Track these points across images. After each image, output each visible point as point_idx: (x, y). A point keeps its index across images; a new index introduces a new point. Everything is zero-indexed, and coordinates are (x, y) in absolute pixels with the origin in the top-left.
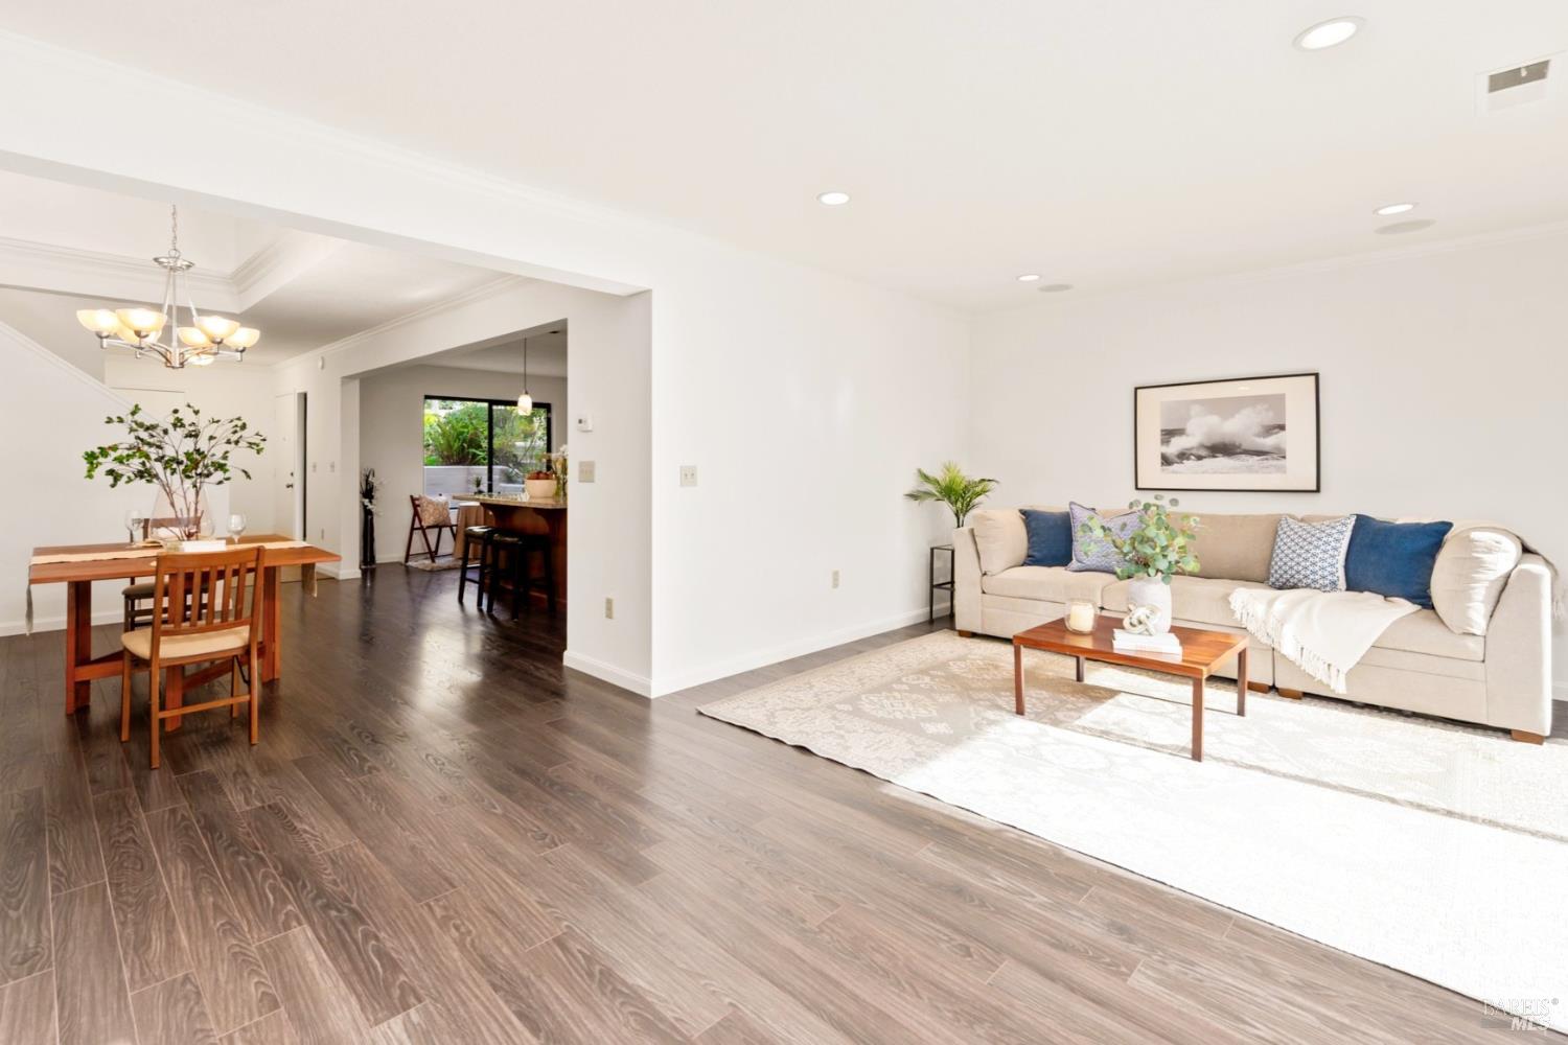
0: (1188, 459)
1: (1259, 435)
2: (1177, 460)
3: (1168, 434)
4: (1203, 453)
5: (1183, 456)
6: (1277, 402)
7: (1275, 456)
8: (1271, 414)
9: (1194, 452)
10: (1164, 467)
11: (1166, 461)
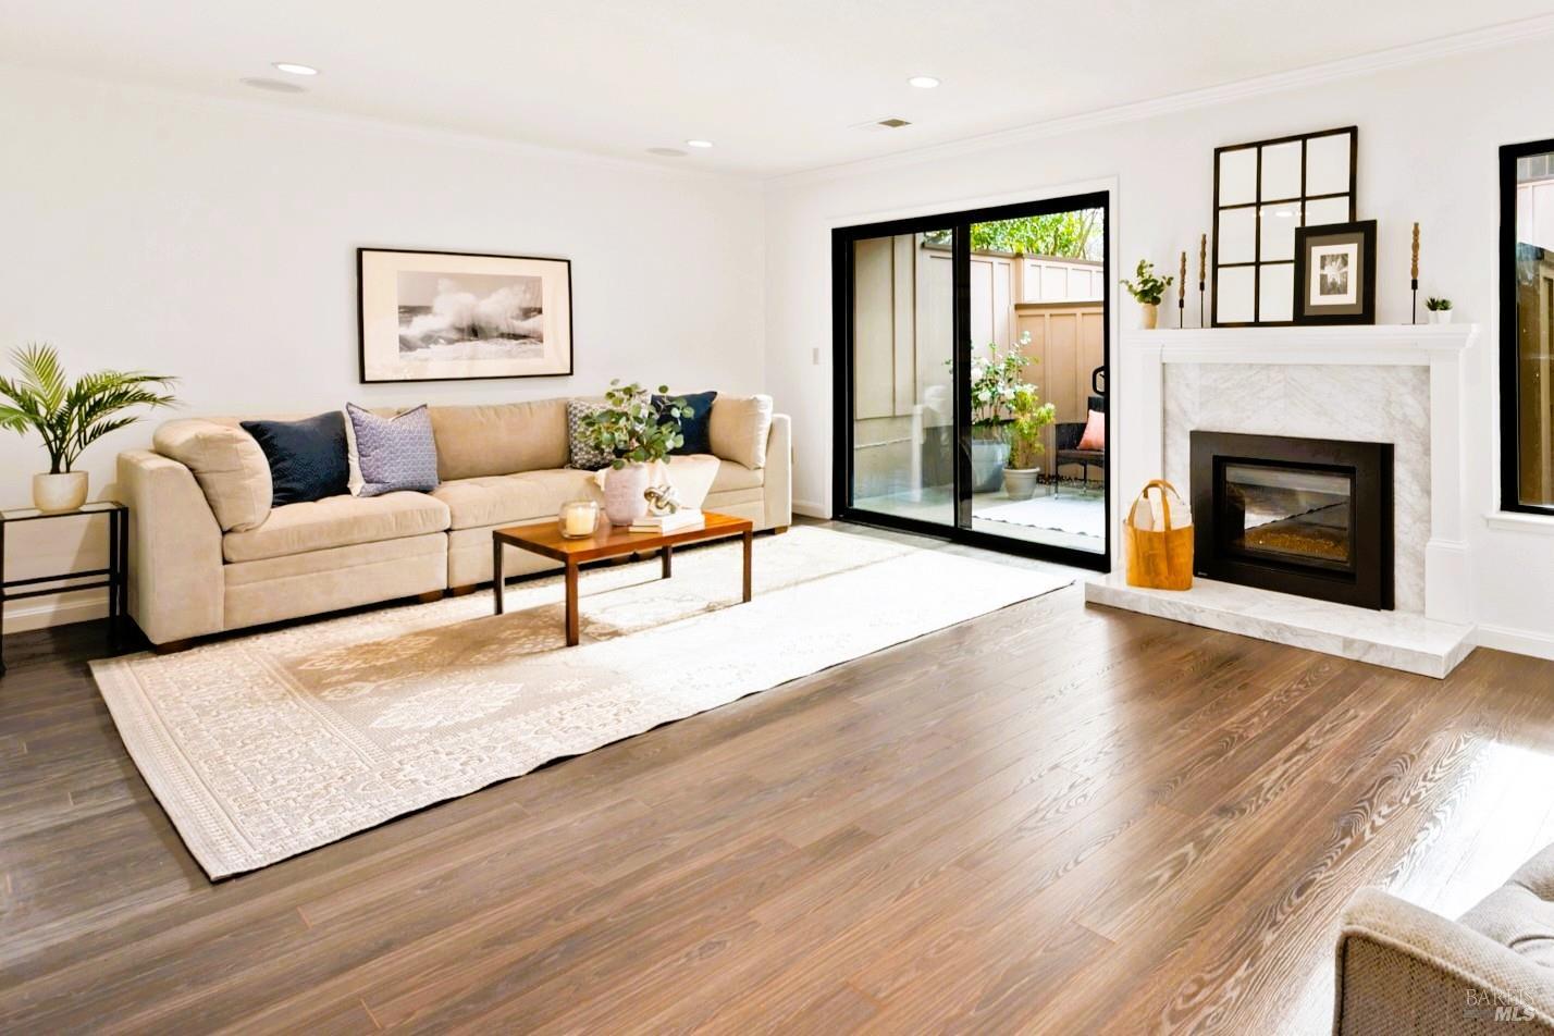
0: (436, 342)
1: (517, 318)
2: (420, 343)
3: (409, 312)
4: (454, 335)
5: (429, 339)
6: (534, 284)
7: (533, 340)
8: (528, 296)
9: (444, 334)
10: (403, 353)
11: (406, 345)
